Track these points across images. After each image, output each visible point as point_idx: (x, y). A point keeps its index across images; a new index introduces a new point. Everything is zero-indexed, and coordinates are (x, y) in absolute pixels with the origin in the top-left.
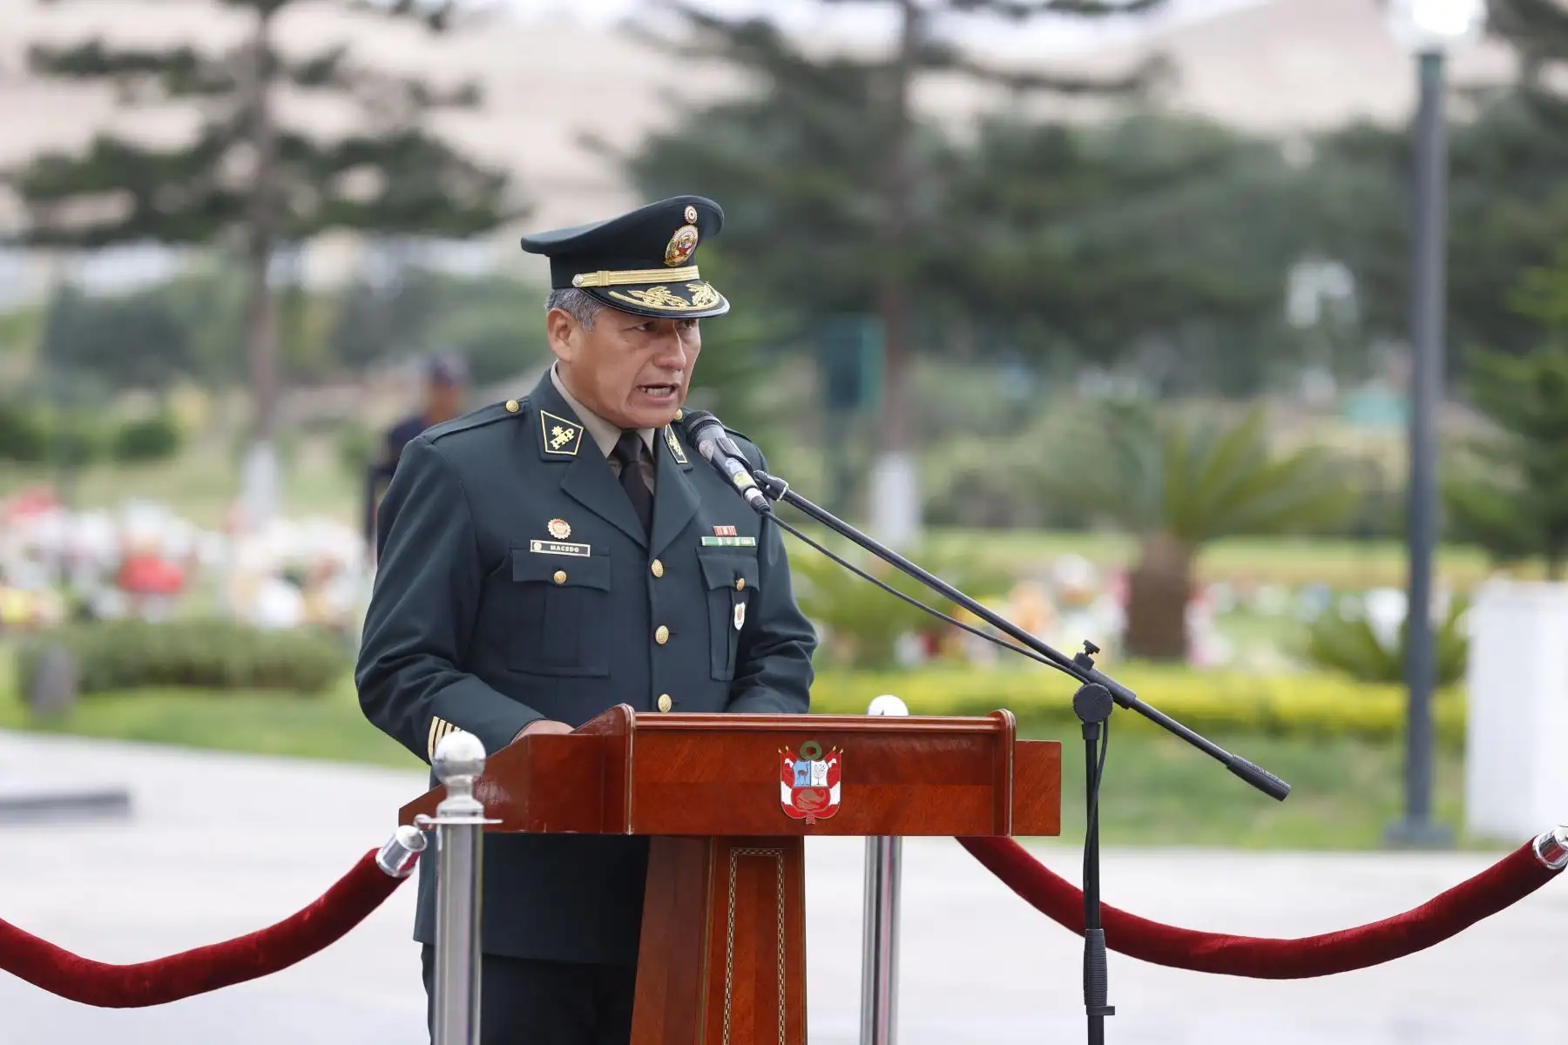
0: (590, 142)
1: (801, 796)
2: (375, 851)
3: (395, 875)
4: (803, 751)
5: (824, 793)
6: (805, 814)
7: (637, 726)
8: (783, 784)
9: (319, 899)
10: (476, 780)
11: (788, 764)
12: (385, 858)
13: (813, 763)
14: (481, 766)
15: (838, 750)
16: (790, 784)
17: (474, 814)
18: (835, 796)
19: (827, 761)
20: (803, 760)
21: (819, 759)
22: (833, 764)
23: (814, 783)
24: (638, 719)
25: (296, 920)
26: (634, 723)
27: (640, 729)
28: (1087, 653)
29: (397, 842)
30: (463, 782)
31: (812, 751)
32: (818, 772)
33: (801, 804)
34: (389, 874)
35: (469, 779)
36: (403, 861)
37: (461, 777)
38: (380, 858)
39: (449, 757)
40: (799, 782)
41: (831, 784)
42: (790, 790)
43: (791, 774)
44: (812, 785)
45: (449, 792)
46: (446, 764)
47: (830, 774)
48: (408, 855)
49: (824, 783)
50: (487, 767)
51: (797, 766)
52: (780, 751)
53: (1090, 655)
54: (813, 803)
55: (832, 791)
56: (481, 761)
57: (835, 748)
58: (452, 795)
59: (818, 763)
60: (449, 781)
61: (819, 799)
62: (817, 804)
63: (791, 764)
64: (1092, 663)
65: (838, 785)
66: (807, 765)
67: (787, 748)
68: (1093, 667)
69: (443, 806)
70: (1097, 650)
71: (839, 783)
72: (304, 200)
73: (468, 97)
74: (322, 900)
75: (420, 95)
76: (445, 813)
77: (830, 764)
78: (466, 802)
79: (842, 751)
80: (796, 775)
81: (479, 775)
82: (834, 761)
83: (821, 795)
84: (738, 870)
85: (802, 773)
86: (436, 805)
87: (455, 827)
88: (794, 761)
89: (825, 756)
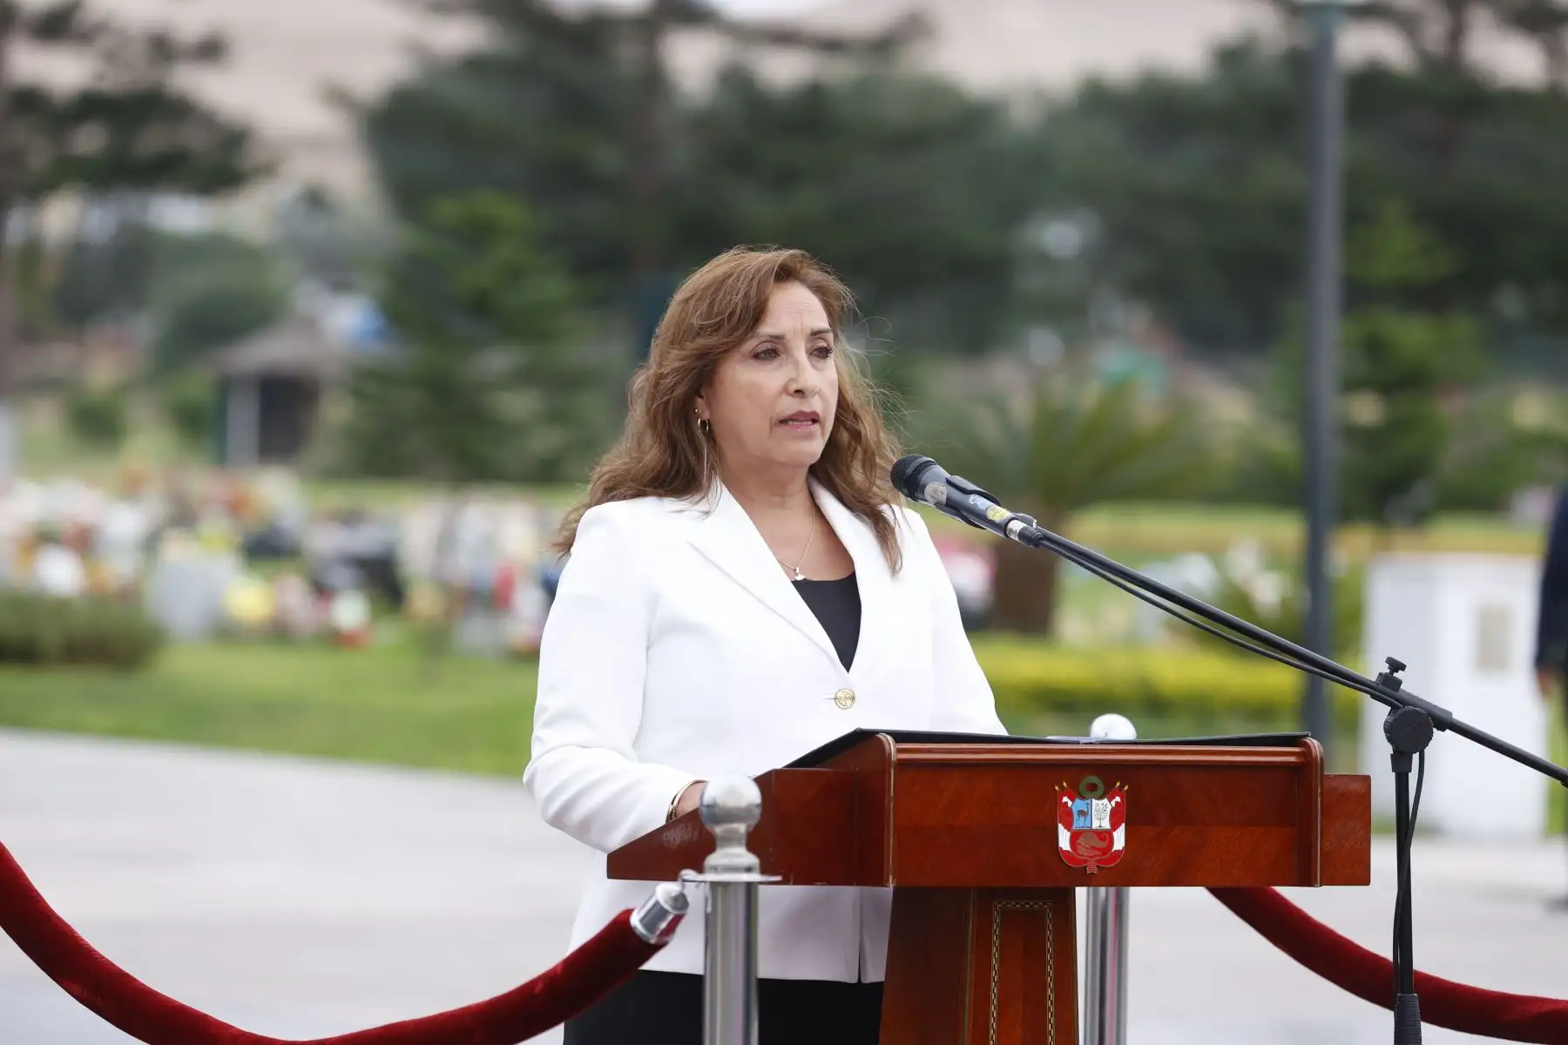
0: (337, 97)
1: (1081, 841)
2: (628, 912)
3: (653, 941)
4: (1082, 787)
5: (1106, 836)
6: (1085, 861)
7: (899, 760)
8: (1061, 827)
9: (557, 966)
10: (751, 829)
11: (1066, 803)
12: (641, 921)
13: (1095, 802)
14: (757, 812)
15: (1122, 787)
16: (1068, 826)
17: (749, 870)
18: (1119, 840)
19: (1110, 801)
20: (1083, 798)
21: (1100, 798)
22: (1117, 803)
23: (1095, 825)
24: (900, 751)
25: (526, 991)
26: (895, 756)
27: (901, 763)
28: (1392, 673)
29: (657, 903)
30: (735, 831)
31: (1093, 788)
32: (1100, 812)
33: (1081, 850)
34: (644, 939)
35: (742, 828)
36: (663, 925)
37: (735, 826)
38: (635, 920)
39: (720, 801)
40: (1079, 823)
41: (1115, 826)
42: (1069, 834)
43: (1069, 813)
44: (1094, 827)
45: (718, 843)
46: (717, 809)
47: (1114, 813)
48: (670, 918)
49: (1106, 825)
50: (763, 815)
51: (1076, 805)
52: (1057, 788)
53: (1395, 675)
54: (1094, 848)
55: (1115, 834)
56: (758, 805)
57: (1118, 784)
58: (722, 847)
59: (1100, 802)
60: (718, 830)
61: (1103, 845)
62: (1098, 849)
63: (1070, 803)
64: (1399, 682)
65: (1122, 828)
66: (1087, 804)
67: (1065, 784)
68: (1402, 687)
69: (713, 860)
70: (1403, 667)
71: (1123, 825)
72: (39, 156)
73: (211, 50)
74: (559, 969)
75: (162, 48)
76: (715, 869)
77: (1113, 803)
78: (739, 856)
79: (1126, 788)
80: (1076, 816)
81: (753, 822)
82: (1118, 799)
83: (1103, 839)
84: (1002, 926)
85: (1082, 813)
86: (703, 858)
87: (725, 885)
88: (1073, 800)
89: (1108, 794)
